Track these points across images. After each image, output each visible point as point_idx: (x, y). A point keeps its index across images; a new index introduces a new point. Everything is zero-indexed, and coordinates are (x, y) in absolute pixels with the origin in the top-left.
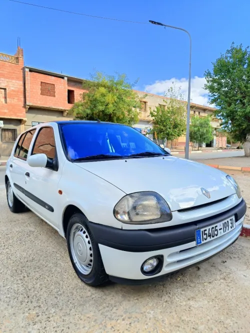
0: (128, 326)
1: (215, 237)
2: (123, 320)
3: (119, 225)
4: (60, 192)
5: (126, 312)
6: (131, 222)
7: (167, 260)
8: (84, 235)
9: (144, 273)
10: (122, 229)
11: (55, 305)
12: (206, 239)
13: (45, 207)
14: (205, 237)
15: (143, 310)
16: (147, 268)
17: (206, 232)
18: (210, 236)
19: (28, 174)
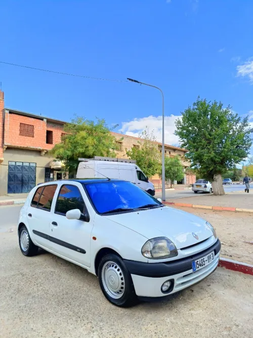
0: (156, 328)
1: (204, 266)
2: (151, 325)
3: (145, 260)
4: (94, 238)
5: (151, 321)
6: (153, 258)
7: (176, 283)
8: (116, 270)
9: (163, 292)
10: (148, 263)
11: (101, 321)
12: (198, 268)
13: (76, 250)
14: (198, 266)
15: (162, 318)
16: (165, 288)
17: (198, 263)
18: (200, 265)
19: (55, 223)
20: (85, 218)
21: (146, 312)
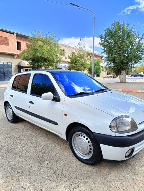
0: (121, 184)
2: (117, 181)
3: (113, 134)
4: (66, 115)
5: (116, 177)
6: (118, 132)
7: (136, 149)
9: (126, 157)
10: (115, 136)
11: (77, 178)
13: (50, 122)
15: (123, 175)
16: (126, 155)
19: (31, 102)
20: (57, 99)
21: (109, 169)
